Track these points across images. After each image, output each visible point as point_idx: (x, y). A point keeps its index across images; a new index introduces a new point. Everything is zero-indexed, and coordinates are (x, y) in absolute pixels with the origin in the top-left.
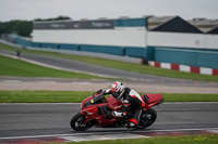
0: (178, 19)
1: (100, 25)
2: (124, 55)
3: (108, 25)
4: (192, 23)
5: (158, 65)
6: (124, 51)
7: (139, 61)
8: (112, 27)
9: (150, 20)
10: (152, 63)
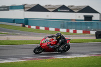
0: (38, 5)
1: (2, 9)
2: (14, 23)
3: (6, 9)
4: (45, 7)
5: (30, 27)
6: (14, 21)
7: (21, 25)
8: (8, 10)
9: (25, 6)
10: (27, 26)
